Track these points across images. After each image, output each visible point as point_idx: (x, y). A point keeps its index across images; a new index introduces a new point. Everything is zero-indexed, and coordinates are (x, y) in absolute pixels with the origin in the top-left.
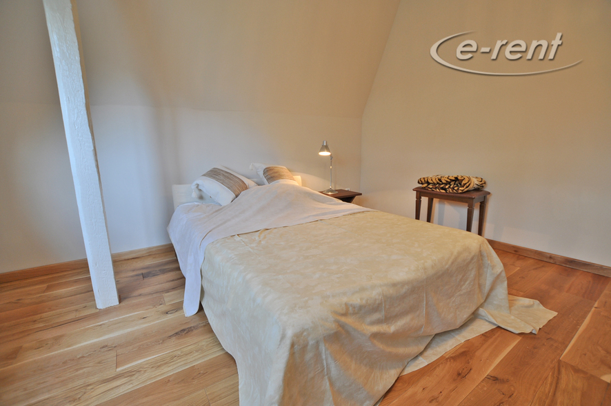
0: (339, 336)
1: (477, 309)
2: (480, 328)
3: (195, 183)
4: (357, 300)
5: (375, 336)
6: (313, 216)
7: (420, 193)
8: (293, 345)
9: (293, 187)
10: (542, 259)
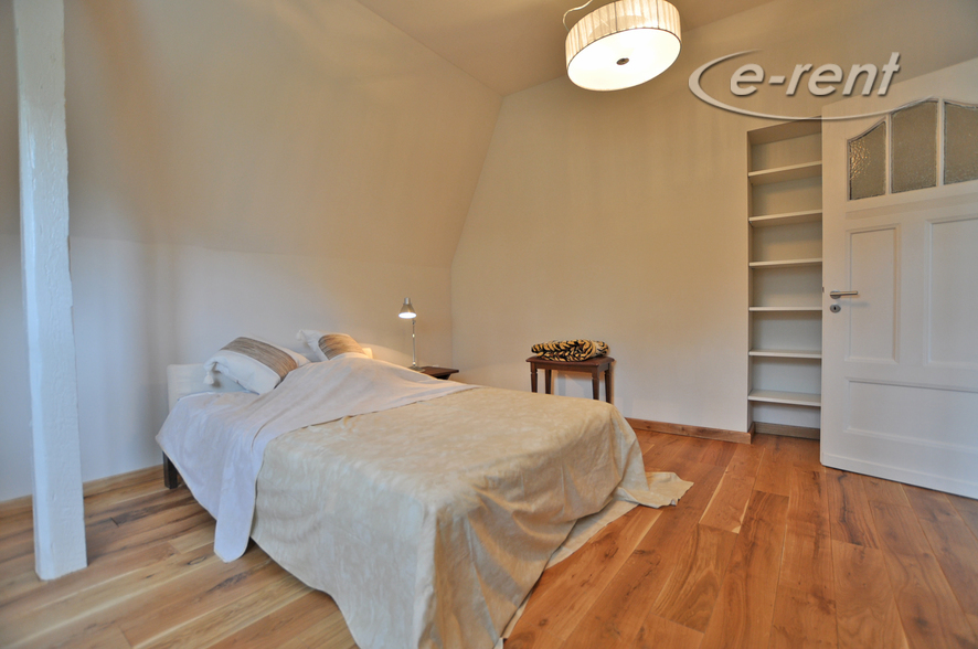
0: (483, 512)
1: (615, 489)
2: (621, 509)
3: (212, 360)
4: (495, 473)
5: (519, 514)
6: (408, 397)
7: (535, 364)
8: (438, 522)
9: (364, 360)
10: (676, 433)
